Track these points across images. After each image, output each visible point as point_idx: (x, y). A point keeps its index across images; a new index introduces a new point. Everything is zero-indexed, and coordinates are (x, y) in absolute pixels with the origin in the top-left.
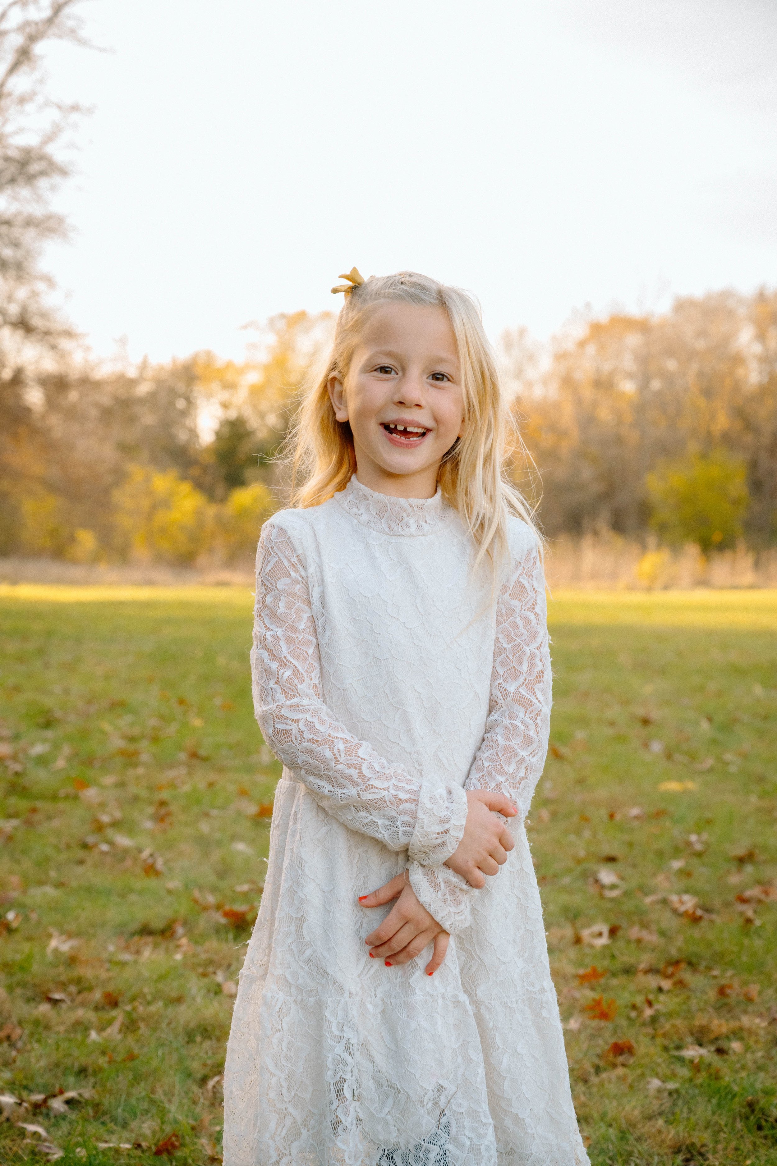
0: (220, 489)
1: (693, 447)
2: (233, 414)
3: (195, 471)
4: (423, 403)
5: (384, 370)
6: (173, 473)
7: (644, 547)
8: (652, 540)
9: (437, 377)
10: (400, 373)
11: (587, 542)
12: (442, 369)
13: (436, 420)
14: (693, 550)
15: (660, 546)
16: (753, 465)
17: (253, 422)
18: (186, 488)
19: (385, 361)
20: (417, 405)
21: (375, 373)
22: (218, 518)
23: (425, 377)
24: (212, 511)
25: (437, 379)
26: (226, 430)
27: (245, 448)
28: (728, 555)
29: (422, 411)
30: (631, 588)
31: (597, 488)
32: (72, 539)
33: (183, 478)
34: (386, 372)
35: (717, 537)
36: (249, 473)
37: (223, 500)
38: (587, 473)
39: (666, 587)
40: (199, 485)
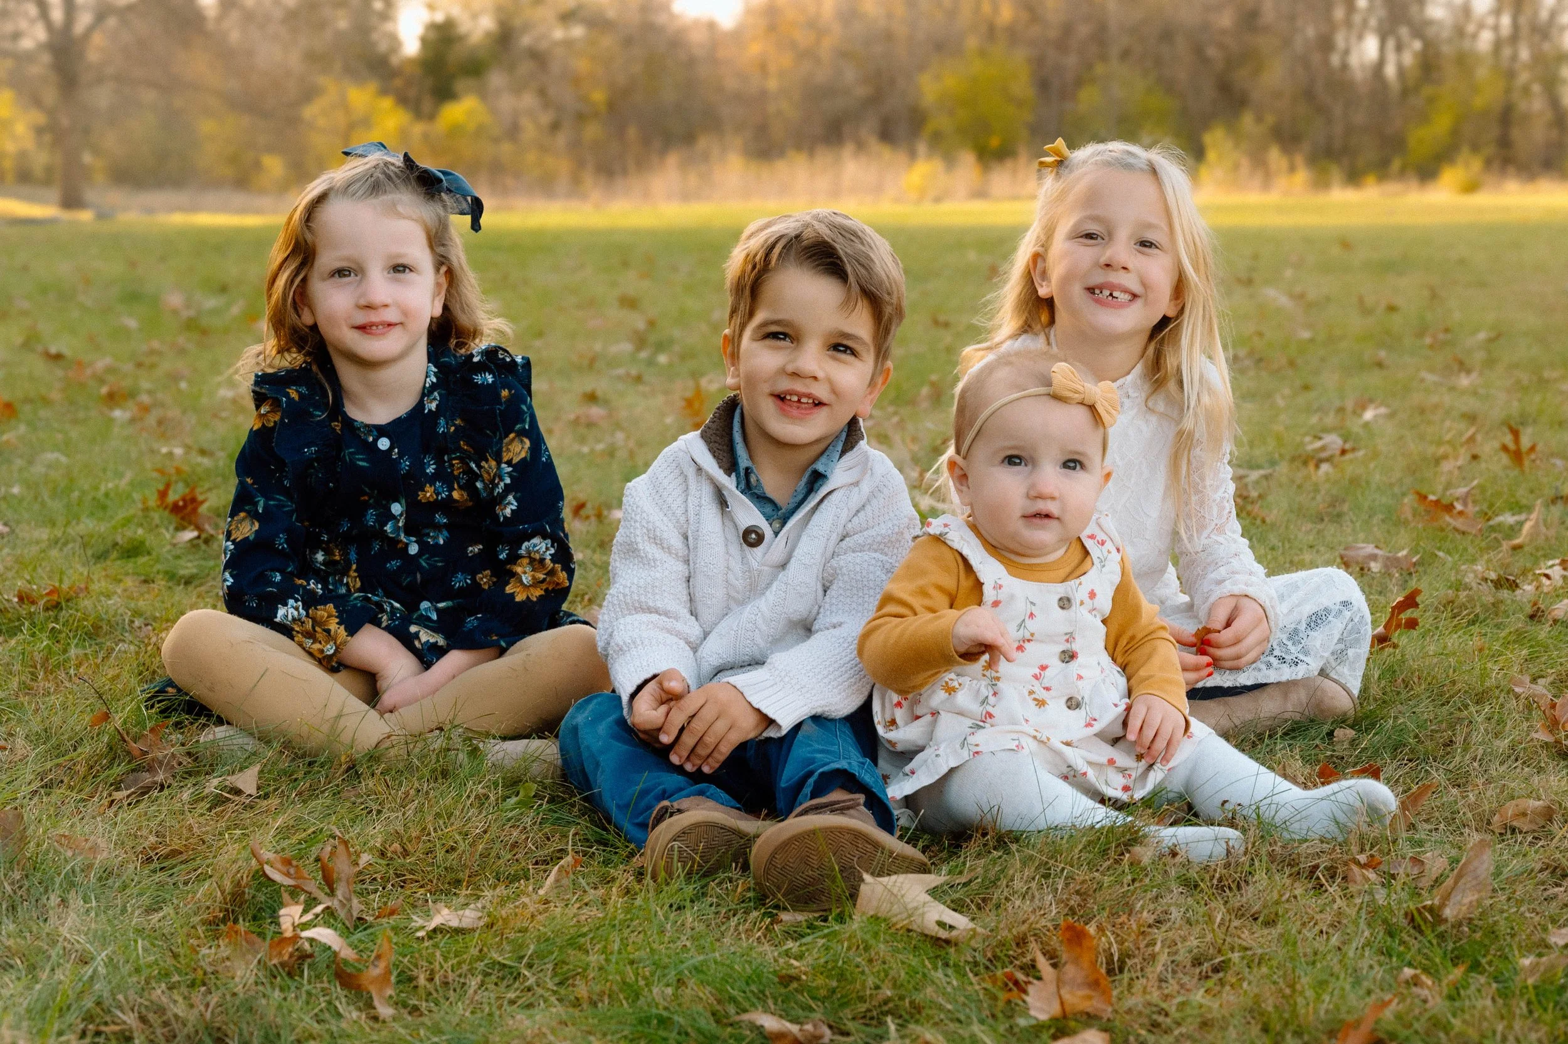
0: (427, 105)
1: (972, 43)
2: (439, 17)
3: (398, 82)
4: (1130, 266)
5: (1090, 236)
6: (372, 86)
7: (913, 155)
8: (922, 148)
9: (1145, 244)
10: (1106, 238)
11: (848, 150)
12: (1150, 236)
13: (1144, 284)
14: (968, 160)
15: (929, 156)
16: (1038, 62)
17: (465, 25)
18: (387, 103)
19: (1093, 228)
20: (1124, 268)
21: (1080, 240)
22: (426, 136)
23: (1133, 243)
24: (418, 129)
25: (1145, 246)
26: (432, 35)
27: (456, 55)
28: (1009, 164)
29: (1129, 275)
30: (897, 200)
31: (862, 92)
32: (257, 165)
33: (384, 92)
34: (1092, 238)
35: (995, 142)
36: (460, 85)
37: (432, 117)
38: (850, 75)
39: (938, 200)
40: (403, 100)
